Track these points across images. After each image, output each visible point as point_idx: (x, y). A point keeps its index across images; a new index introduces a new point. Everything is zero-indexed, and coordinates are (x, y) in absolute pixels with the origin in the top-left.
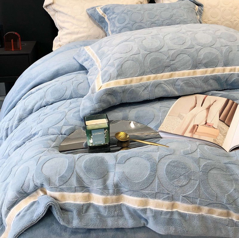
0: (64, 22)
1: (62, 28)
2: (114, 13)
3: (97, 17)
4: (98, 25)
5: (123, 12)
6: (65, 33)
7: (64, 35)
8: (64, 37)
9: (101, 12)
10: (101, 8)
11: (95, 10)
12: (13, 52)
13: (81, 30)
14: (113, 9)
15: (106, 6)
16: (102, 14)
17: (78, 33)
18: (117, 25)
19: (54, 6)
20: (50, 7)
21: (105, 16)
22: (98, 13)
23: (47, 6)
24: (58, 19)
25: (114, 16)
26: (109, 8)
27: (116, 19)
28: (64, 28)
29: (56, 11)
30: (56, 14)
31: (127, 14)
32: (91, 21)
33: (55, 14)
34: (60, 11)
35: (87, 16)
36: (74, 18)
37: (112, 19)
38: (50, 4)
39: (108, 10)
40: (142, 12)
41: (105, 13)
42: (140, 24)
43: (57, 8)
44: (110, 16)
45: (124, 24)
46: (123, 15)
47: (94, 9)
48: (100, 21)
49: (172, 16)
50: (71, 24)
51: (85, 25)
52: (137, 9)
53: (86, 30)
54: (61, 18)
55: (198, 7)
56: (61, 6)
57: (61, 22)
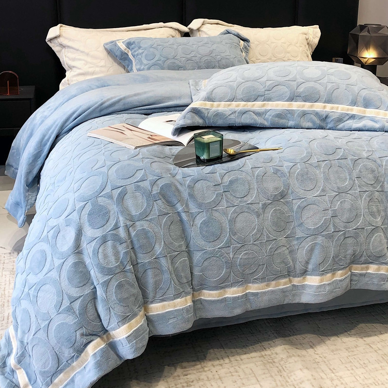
0: (74, 60)
1: (71, 68)
2: (140, 47)
3: (118, 53)
4: (120, 64)
5: (151, 47)
6: (76, 73)
7: (75, 76)
8: (75, 78)
9: (123, 47)
10: (123, 42)
11: (116, 45)
13: (97, 69)
14: (139, 43)
15: (130, 39)
16: (125, 49)
17: (93, 73)
18: (145, 62)
19: (60, 40)
20: (56, 41)
21: (128, 51)
22: (119, 48)
23: (51, 40)
24: (65, 56)
25: (140, 51)
26: (134, 42)
27: (144, 54)
28: (74, 67)
29: (62, 46)
30: (63, 50)
31: (156, 48)
32: (110, 59)
33: (61, 50)
34: (69, 47)
35: (105, 53)
36: (88, 54)
37: (137, 55)
38: (56, 38)
39: (132, 44)
40: (175, 47)
41: (129, 49)
42: (173, 61)
43: (65, 42)
44: (135, 51)
45: (153, 61)
46: (151, 50)
47: (114, 43)
48: (121, 59)
49: (211, 52)
50: (83, 62)
51: (102, 63)
52: (169, 43)
53: (103, 69)
54: (70, 55)
55: (243, 42)
56: (70, 40)
57: (70, 59)
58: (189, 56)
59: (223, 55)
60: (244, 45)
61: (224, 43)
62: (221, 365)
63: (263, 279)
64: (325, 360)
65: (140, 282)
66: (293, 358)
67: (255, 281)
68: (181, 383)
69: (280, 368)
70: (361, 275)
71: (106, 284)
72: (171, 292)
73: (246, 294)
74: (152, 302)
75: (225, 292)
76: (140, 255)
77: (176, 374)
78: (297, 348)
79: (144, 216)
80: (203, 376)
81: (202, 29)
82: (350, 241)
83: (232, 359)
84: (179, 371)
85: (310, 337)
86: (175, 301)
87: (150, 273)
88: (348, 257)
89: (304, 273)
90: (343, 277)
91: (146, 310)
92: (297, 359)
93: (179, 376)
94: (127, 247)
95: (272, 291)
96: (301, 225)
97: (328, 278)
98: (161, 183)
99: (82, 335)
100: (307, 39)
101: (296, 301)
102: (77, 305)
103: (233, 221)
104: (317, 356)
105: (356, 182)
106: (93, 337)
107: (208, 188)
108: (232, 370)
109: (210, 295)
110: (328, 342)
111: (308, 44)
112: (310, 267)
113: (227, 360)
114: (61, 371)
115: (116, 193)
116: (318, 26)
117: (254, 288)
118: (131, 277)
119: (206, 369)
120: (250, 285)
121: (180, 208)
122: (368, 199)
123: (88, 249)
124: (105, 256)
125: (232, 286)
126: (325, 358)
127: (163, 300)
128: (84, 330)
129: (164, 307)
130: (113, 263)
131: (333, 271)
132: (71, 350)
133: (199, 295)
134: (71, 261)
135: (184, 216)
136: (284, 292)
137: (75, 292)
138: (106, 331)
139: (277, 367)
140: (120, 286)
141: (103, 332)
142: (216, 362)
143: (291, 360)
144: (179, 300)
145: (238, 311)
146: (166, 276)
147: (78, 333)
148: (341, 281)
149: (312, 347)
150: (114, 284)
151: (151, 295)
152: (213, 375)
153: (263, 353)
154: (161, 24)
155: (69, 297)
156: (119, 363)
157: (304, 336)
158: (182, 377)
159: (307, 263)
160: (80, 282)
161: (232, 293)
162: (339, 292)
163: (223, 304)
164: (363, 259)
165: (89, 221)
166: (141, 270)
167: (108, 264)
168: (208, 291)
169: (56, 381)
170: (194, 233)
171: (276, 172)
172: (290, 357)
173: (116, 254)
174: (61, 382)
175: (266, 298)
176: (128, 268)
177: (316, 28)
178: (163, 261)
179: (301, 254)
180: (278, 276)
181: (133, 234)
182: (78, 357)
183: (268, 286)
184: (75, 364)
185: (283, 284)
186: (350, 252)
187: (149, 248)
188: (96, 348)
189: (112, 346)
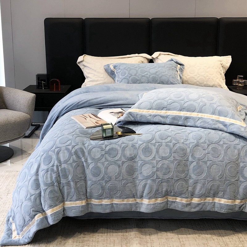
0: (89, 73)
1: (88, 77)
2: (119, 69)
3: (110, 71)
4: (111, 76)
5: (125, 69)
6: (89, 80)
7: (88, 82)
8: (88, 83)
10: (113, 65)
11: (109, 66)
12: (54, 91)
13: (100, 79)
14: (120, 66)
16: (113, 69)
17: (97, 81)
18: (121, 77)
19: (83, 63)
21: (115, 70)
22: (110, 68)
23: (79, 63)
24: (85, 71)
25: (119, 71)
26: (117, 65)
27: (120, 73)
29: (85, 66)
30: (85, 68)
31: (127, 70)
32: (106, 73)
33: (84, 68)
34: (87, 67)
35: (104, 70)
36: (95, 71)
37: (118, 72)
38: (81, 62)
39: (116, 67)
40: (137, 69)
42: (134, 77)
43: (86, 64)
44: (117, 71)
45: (124, 77)
46: (125, 70)
47: (108, 65)
48: (111, 74)
49: (157, 72)
50: (93, 75)
51: (102, 76)
52: (134, 67)
53: (102, 79)
54: (87, 71)
55: (180, 66)
56: (88, 63)
57: (87, 73)
58: (143, 74)
59: (163, 74)
60: (180, 67)
61: (166, 67)
62: (102, 236)
63: (120, 197)
64: (152, 242)
65: (61, 191)
66: (137, 238)
67: (117, 198)
68: (80, 241)
69: (128, 242)
70: (172, 202)
71: (45, 190)
72: (75, 197)
73: (112, 204)
74: (66, 201)
75: (102, 201)
76: (62, 179)
77: (79, 237)
78: (142, 234)
79: (66, 162)
80: (91, 239)
81: (158, 58)
82: (164, 184)
83: (109, 234)
84: (82, 235)
85: (152, 230)
86: (76, 202)
87: (65, 188)
88: (164, 192)
89: (142, 197)
90: (162, 202)
91: (64, 204)
92: (139, 239)
93: (80, 238)
94: (57, 175)
95: (125, 204)
96: (141, 173)
97: (153, 201)
98: (76, 147)
99: (33, 211)
100: (221, 64)
101: (138, 210)
102: (33, 197)
103: (107, 168)
104: (149, 240)
105: (173, 155)
106: (37, 213)
107: (98, 151)
108: (105, 239)
109: (95, 202)
110: (159, 234)
111: (222, 67)
112: (144, 194)
113: (106, 234)
114: (26, 226)
115: (56, 150)
116: (231, 56)
117: (116, 201)
118: (56, 188)
119: (94, 237)
120: (114, 199)
121: (83, 160)
122: (177, 164)
123: (41, 173)
124: (47, 178)
125: (105, 198)
126: (153, 241)
127: (70, 201)
128: (34, 209)
129: (71, 204)
130: (49, 181)
131: (156, 198)
132: (29, 217)
133: (91, 201)
134: (34, 178)
135: (84, 163)
136: (132, 205)
137: (33, 192)
138: (44, 211)
139: (127, 241)
140: (51, 192)
141: (43, 211)
142: (101, 234)
143: (135, 239)
144: (78, 202)
145: (108, 211)
146: (73, 190)
147: (31, 210)
148: (160, 203)
149: (150, 235)
150: (48, 190)
151: (66, 198)
152: (96, 240)
153: (124, 234)
154: (137, 55)
155: (30, 194)
156: (48, 226)
157: (149, 229)
158: (81, 238)
159: (143, 192)
160: (35, 188)
161: (105, 202)
162: (158, 209)
163: (100, 207)
164: (172, 194)
165: (43, 161)
166: (61, 186)
167: (47, 181)
168: (94, 200)
169: (24, 230)
170: (88, 172)
171: (133, 146)
172: (135, 237)
173: (51, 177)
174: (26, 230)
175: (122, 206)
176: (55, 184)
177: (230, 57)
178: (72, 183)
179: (140, 188)
180: (128, 197)
181: (60, 169)
182: (31, 220)
183: (123, 201)
184: (30, 223)
185: (131, 201)
186: (164, 189)
187: (66, 176)
188: (38, 217)
189: (46, 218)
